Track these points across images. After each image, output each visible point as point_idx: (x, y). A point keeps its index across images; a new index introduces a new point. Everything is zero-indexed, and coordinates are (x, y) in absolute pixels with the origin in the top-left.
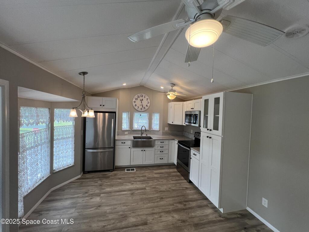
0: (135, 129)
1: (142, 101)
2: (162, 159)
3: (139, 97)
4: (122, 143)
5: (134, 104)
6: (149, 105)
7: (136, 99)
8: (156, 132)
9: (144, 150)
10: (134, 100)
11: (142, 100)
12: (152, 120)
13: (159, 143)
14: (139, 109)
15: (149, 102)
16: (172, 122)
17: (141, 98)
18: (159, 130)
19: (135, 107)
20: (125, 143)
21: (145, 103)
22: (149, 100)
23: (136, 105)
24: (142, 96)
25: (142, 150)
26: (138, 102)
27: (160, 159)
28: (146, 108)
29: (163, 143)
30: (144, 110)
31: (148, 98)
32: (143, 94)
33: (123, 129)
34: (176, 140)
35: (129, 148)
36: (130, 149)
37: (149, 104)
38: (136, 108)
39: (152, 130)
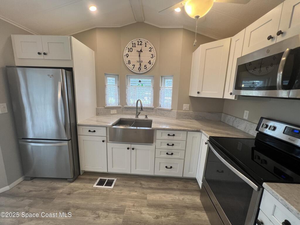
0: (130, 106)
1: (142, 54)
2: (171, 167)
3: (134, 45)
4: (90, 131)
5: (126, 60)
6: (153, 61)
7: (130, 50)
8: (165, 112)
9: (133, 149)
10: (126, 52)
11: (141, 51)
12: (160, 89)
13: (166, 137)
14: (136, 70)
15: (155, 54)
16: (198, 93)
17: (139, 48)
18: (172, 110)
19: (128, 66)
20: (94, 131)
21: (146, 57)
22: (154, 52)
23: (129, 62)
24: (140, 43)
25: (128, 149)
26: (133, 57)
27: (166, 167)
28: (149, 66)
29: (175, 137)
30: (145, 71)
31: (152, 46)
32: (142, 39)
33: (108, 106)
34: (203, 132)
35: (103, 141)
36: (105, 143)
37: (155, 58)
38: (130, 66)
39: (159, 109)
